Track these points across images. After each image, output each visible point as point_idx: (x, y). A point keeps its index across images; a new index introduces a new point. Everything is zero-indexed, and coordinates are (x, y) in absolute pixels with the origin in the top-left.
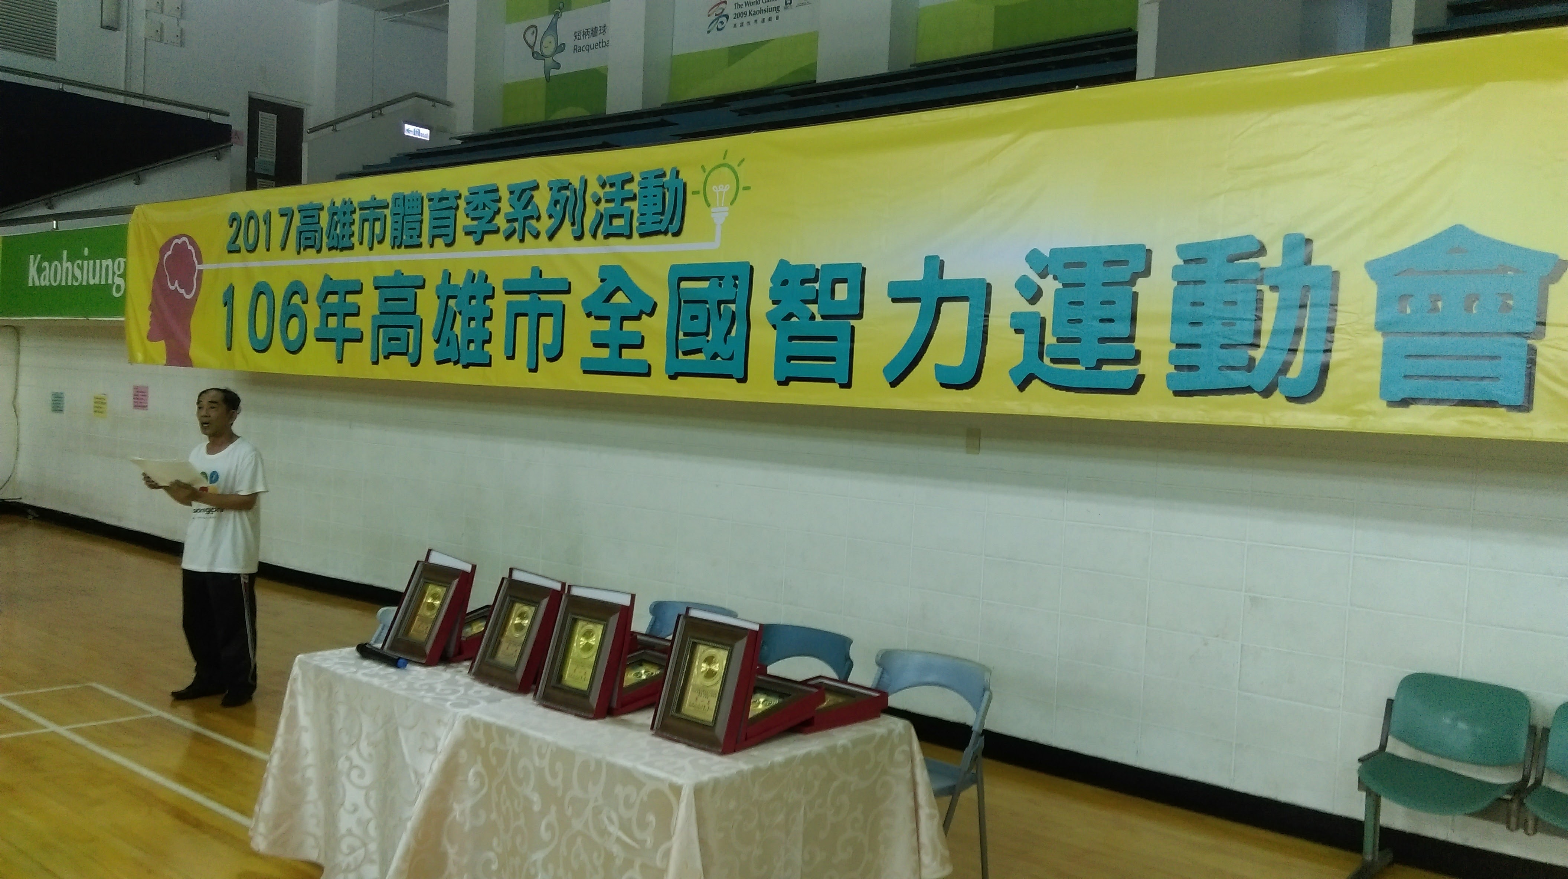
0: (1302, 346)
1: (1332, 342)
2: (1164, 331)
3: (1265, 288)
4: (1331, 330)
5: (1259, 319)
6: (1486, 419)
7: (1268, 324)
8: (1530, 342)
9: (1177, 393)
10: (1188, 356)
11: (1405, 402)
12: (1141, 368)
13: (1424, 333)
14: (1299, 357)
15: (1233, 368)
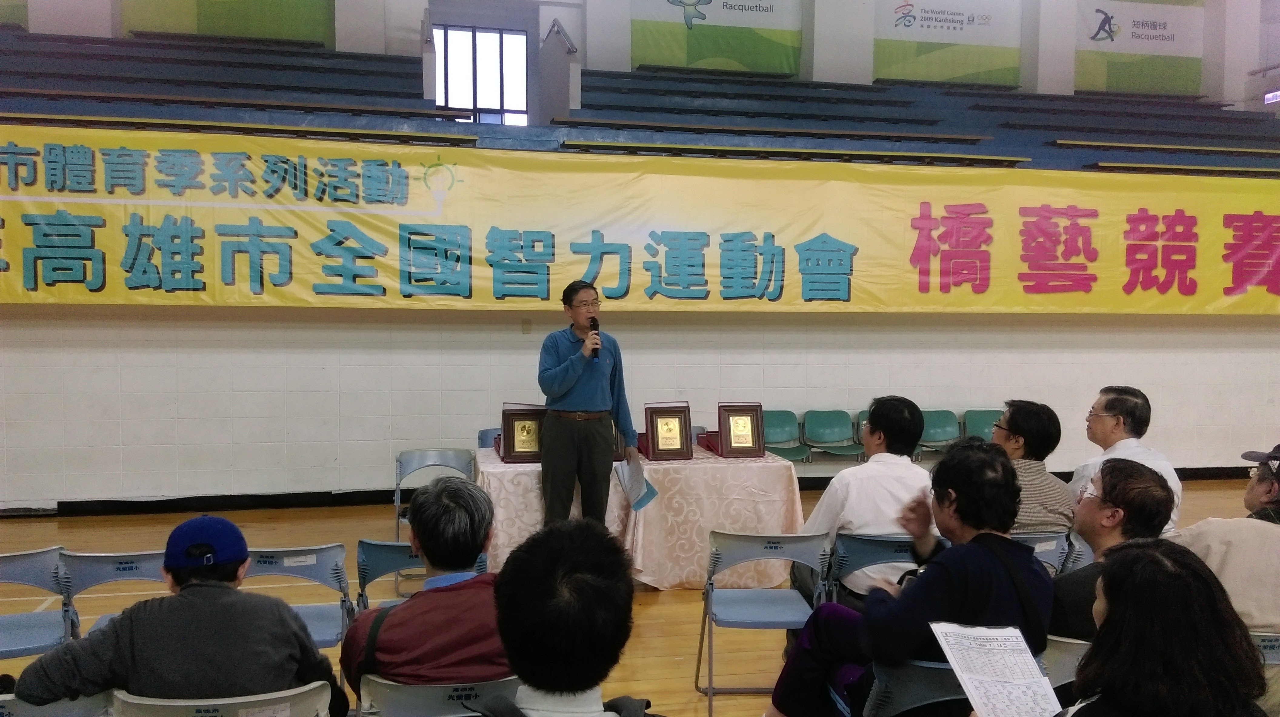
0: (773, 278)
1: (784, 277)
2: (717, 272)
3: (758, 254)
4: (783, 272)
5: (756, 267)
6: (836, 305)
7: (760, 269)
8: (849, 277)
9: (725, 299)
10: (729, 282)
11: (810, 300)
12: (708, 288)
13: (815, 274)
14: (772, 283)
15: (748, 288)
